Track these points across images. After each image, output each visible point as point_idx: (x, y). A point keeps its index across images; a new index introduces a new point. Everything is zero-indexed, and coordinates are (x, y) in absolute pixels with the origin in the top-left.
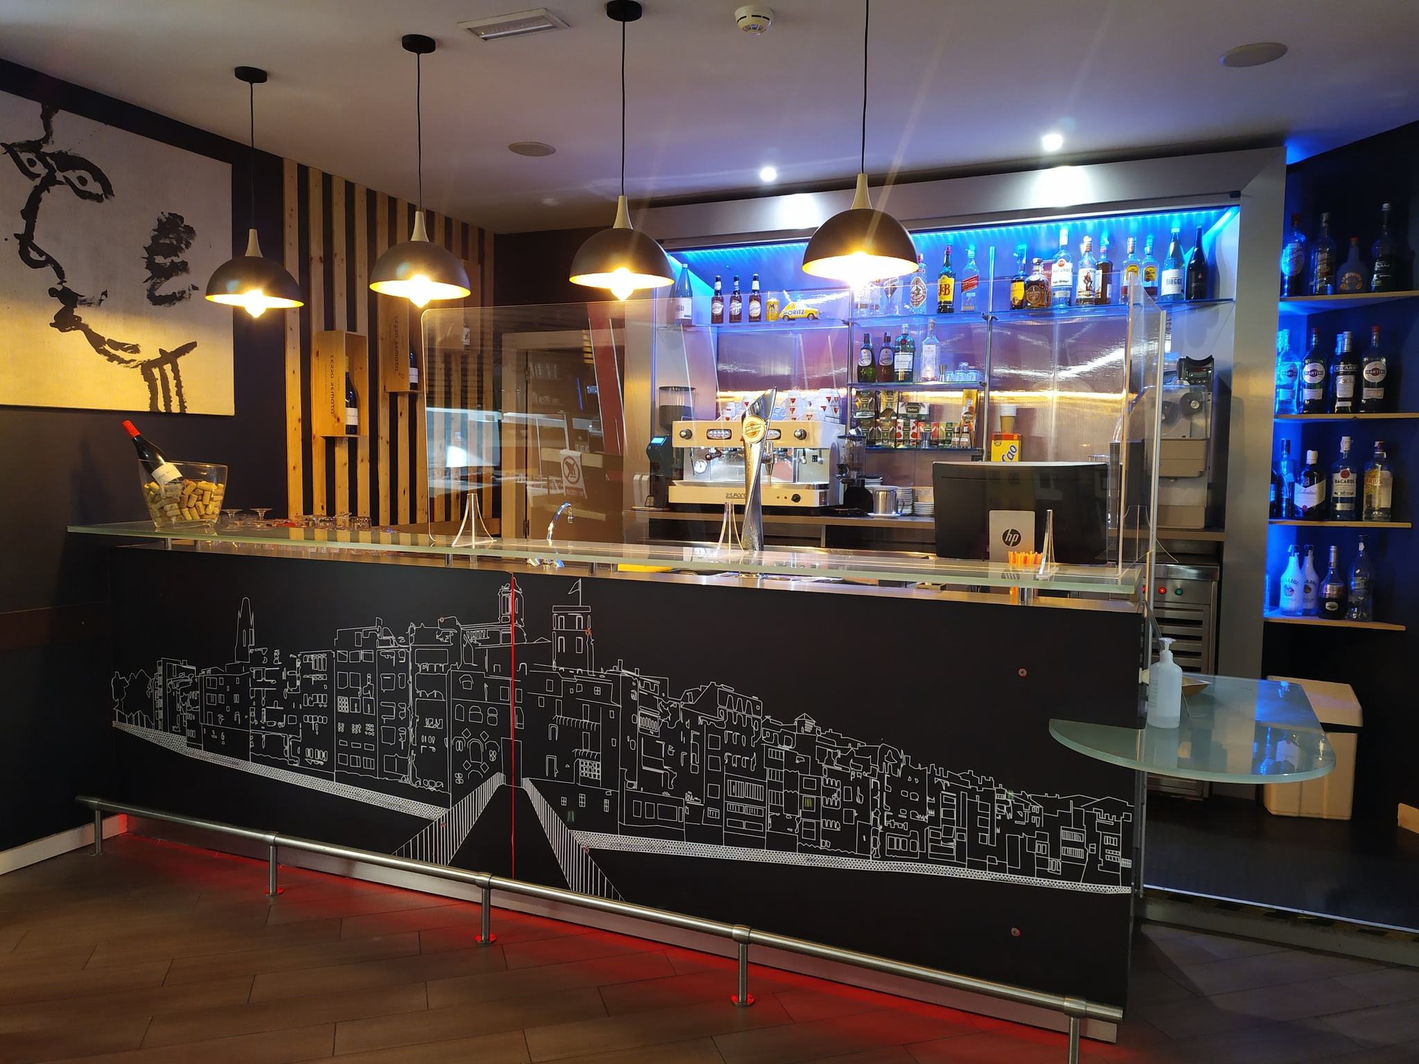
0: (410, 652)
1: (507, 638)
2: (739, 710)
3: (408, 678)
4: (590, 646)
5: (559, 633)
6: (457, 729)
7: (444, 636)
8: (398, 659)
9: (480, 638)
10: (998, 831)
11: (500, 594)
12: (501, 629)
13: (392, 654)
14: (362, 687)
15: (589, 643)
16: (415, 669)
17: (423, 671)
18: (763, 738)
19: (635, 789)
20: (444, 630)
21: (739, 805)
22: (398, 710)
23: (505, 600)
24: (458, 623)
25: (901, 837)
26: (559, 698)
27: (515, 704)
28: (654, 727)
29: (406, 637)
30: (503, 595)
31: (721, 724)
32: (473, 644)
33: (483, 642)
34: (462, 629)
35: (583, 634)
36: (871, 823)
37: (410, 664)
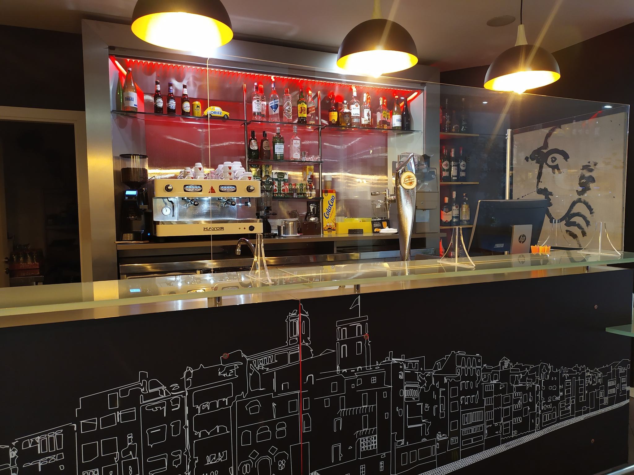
0: (186, 398)
1: (295, 357)
2: (469, 366)
3: (183, 423)
4: (368, 347)
5: (342, 343)
6: (243, 454)
7: (227, 371)
8: (169, 408)
9: (268, 364)
10: (586, 392)
11: (288, 320)
12: (288, 351)
13: (162, 405)
14: (120, 451)
15: (367, 344)
16: (193, 411)
17: (202, 411)
18: (482, 379)
19: (403, 445)
20: (227, 366)
21: (469, 428)
22: (170, 459)
23: (293, 325)
24: (243, 355)
25: (549, 413)
26: (342, 396)
27: (303, 412)
28: (416, 394)
29: (181, 383)
30: (290, 321)
31: (458, 378)
32: (260, 371)
33: (270, 366)
34: (248, 360)
35: (362, 339)
36: (536, 411)
37: (187, 409)
